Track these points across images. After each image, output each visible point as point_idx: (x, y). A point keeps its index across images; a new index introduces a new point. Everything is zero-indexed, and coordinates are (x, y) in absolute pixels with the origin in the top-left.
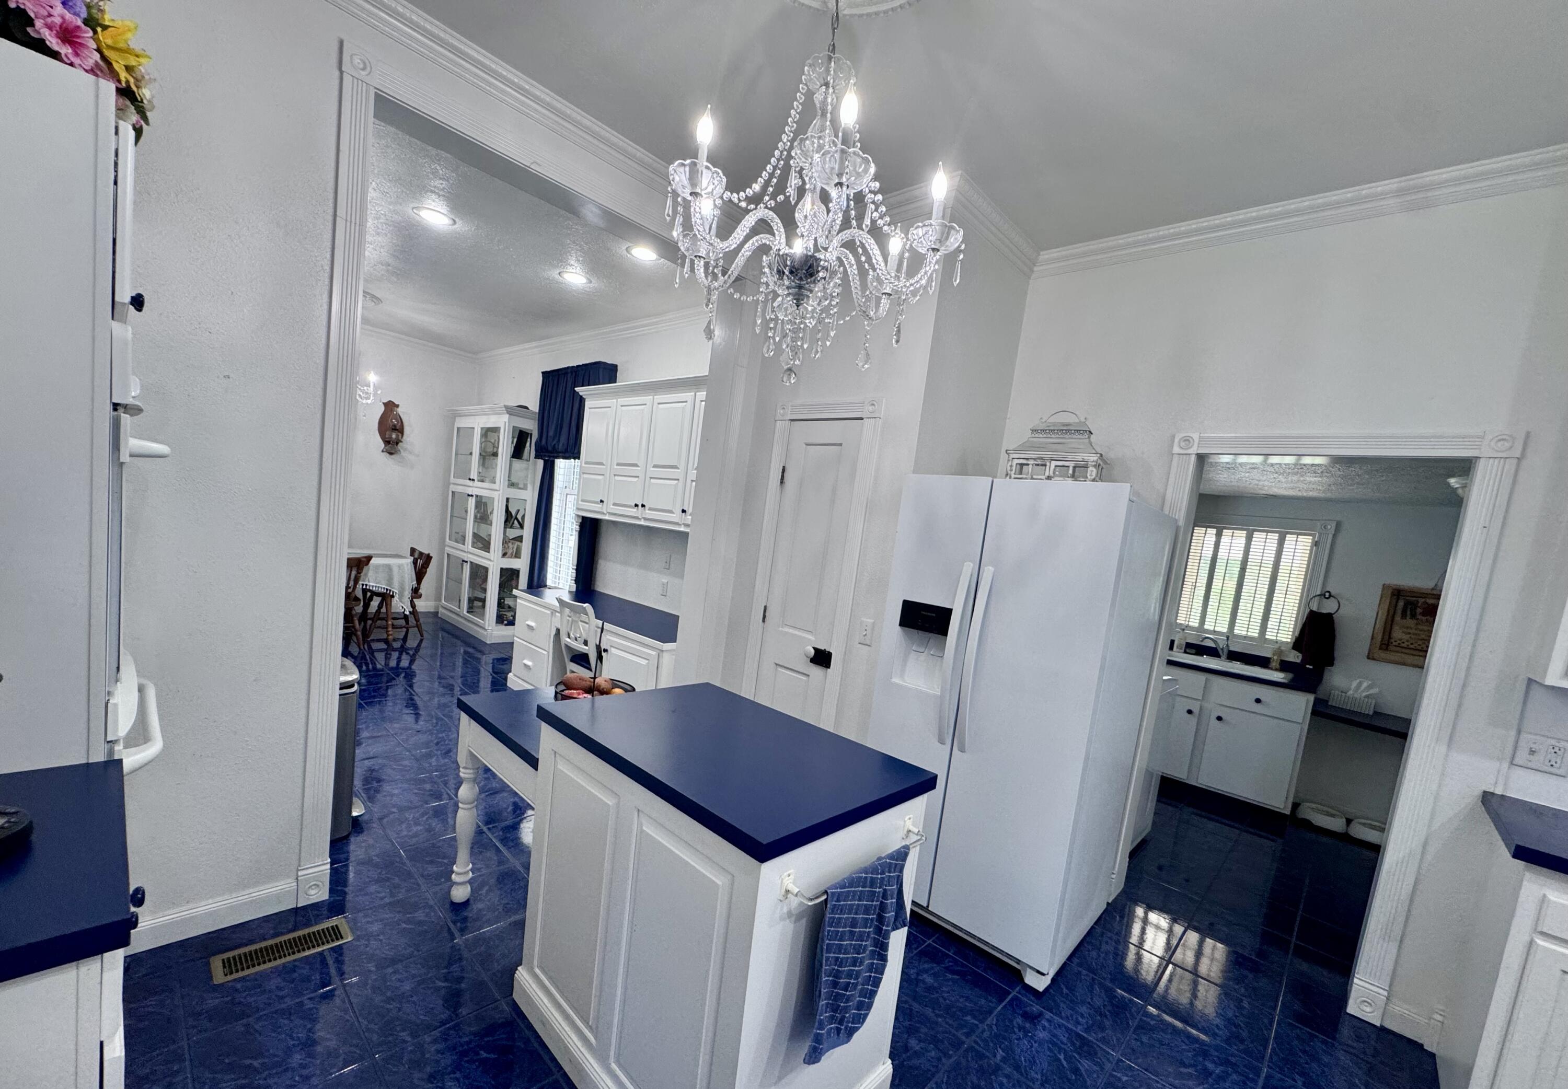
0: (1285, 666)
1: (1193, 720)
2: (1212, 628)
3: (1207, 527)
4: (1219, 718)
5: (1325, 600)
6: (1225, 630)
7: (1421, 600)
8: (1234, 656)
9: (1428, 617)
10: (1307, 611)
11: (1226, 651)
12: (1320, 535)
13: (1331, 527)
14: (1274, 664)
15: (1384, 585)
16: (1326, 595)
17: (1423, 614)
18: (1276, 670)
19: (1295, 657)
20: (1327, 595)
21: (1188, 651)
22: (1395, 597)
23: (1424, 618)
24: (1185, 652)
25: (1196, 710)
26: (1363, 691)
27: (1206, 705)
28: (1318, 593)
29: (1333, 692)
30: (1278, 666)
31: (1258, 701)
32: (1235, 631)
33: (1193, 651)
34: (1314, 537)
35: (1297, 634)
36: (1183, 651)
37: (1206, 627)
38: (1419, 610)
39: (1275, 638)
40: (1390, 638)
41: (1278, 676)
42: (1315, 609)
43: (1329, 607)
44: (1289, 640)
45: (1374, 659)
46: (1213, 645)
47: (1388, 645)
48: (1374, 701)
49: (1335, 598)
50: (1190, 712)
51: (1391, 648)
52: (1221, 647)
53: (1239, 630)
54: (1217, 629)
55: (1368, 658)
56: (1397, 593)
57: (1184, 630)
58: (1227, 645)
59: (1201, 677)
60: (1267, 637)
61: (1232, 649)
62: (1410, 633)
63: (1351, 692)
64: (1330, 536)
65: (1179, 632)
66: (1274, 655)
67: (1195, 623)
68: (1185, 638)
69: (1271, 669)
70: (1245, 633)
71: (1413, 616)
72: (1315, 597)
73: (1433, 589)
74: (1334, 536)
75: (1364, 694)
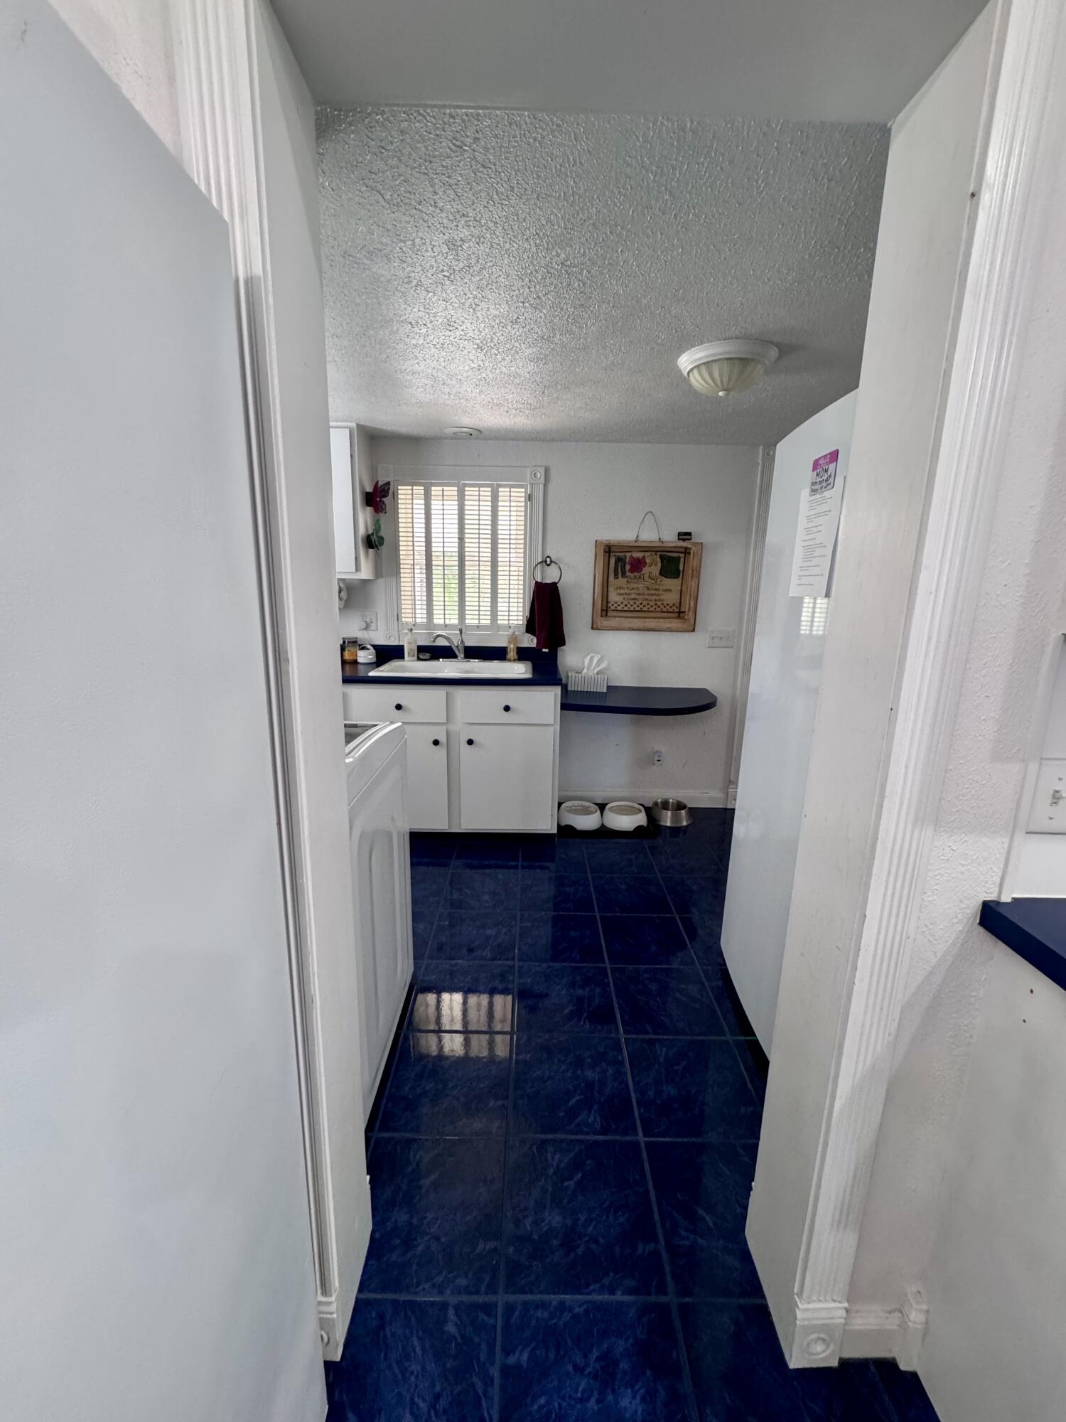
0: (523, 654)
1: (441, 752)
2: (441, 622)
3: (413, 485)
4: (470, 742)
5: (547, 567)
6: (456, 622)
7: (628, 555)
8: (473, 653)
9: (635, 574)
10: (533, 583)
11: (462, 650)
12: (532, 484)
13: (540, 474)
14: (512, 654)
15: (596, 541)
16: (546, 562)
17: (632, 571)
18: (514, 660)
19: (530, 641)
20: (548, 560)
21: (421, 657)
22: (607, 554)
23: (632, 575)
24: (419, 659)
25: (443, 739)
26: (594, 668)
27: (452, 728)
28: (540, 560)
29: (570, 674)
30: (516, 657)
31: (507, 709)
32: (467, 621)
33: (427, 656)
34: (526, 489)
35: (527, 614)
36: (416, 658)
37: (435, 621)
38: (628, 567)
39: (506, 622)
40: (607, 602)
41: (520, 670)
42: (539, 580)
43: (551, 576)
44: (521, 622)
45: (597, 629)
46: (447, 644)
47: (607, 611)
48: (606, 677)
49: (556, 563)
50: (436, 743)
51: (609, 614)
52: (456, 645)
53: (471, 620)
54: (447, 622)
55: (592, 628)
56: (609, 550)
57: (411, 630)
58: (462, 641)
59: (439, 693)
60: (499, 622)
61: (467, 644)
62: (622, 594)
63: (585, 671)
64: (541, 486)
65: (407, 634)
66: (510, 642)
67: (421, 618)
68: (416, 641)
69: (510, 660)
70: (477, 621)
71: (624, 574)
72: (537, 565)
73: (636, 541)
74: (545, 486)
75: (596, 671)
